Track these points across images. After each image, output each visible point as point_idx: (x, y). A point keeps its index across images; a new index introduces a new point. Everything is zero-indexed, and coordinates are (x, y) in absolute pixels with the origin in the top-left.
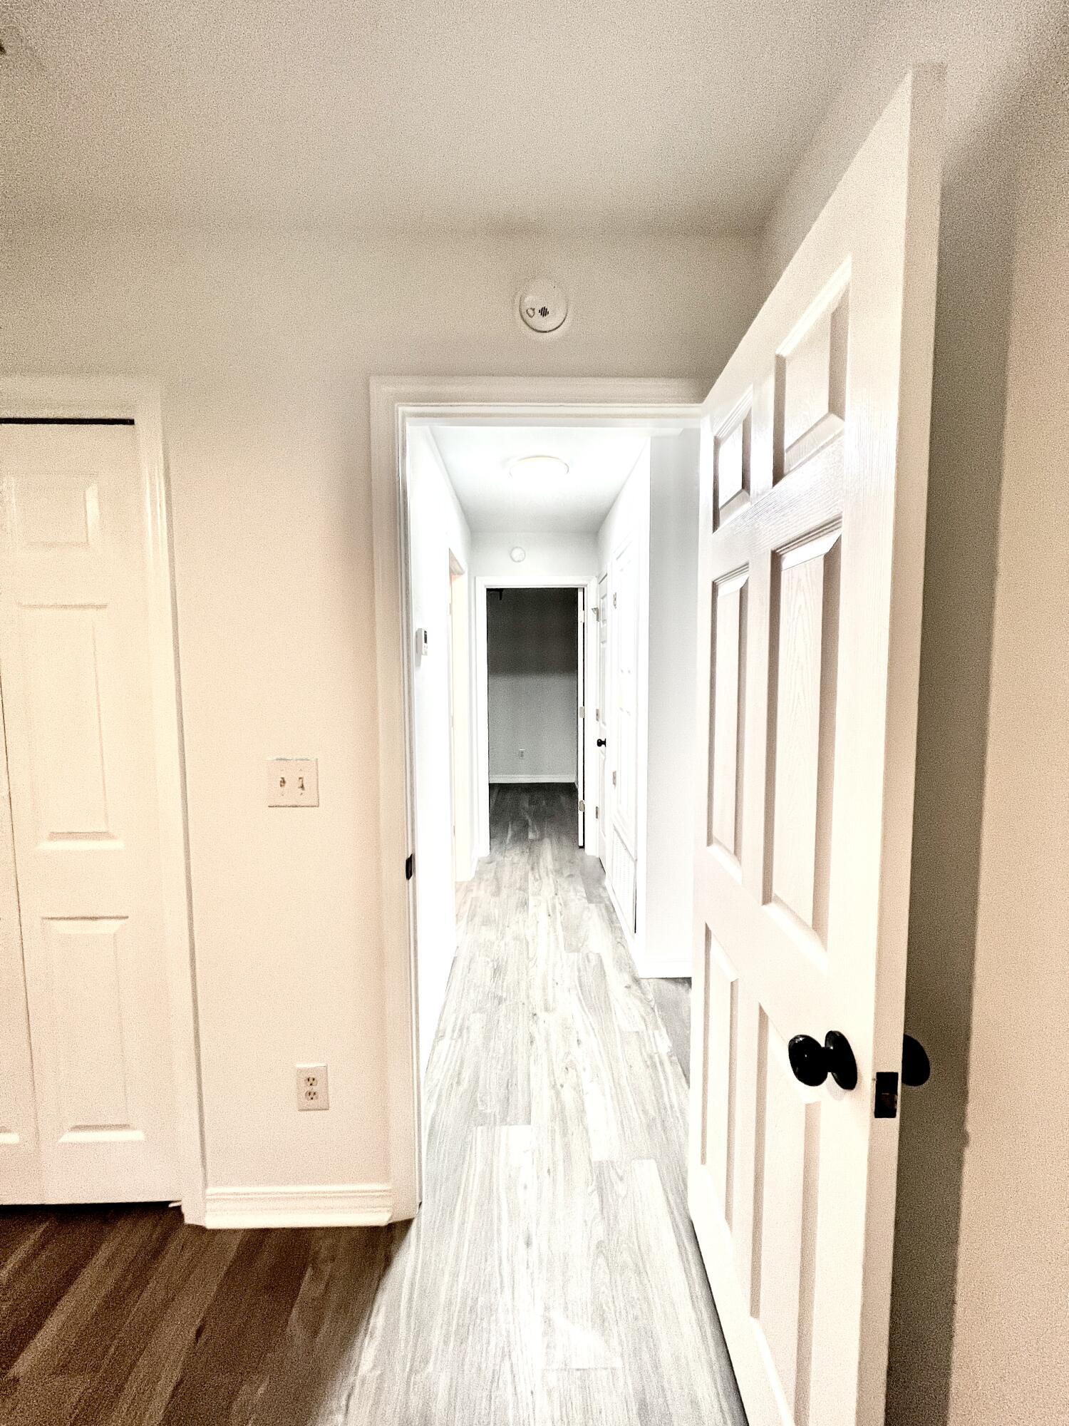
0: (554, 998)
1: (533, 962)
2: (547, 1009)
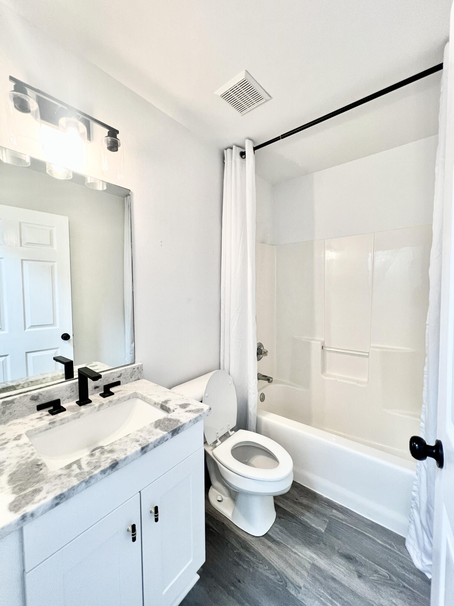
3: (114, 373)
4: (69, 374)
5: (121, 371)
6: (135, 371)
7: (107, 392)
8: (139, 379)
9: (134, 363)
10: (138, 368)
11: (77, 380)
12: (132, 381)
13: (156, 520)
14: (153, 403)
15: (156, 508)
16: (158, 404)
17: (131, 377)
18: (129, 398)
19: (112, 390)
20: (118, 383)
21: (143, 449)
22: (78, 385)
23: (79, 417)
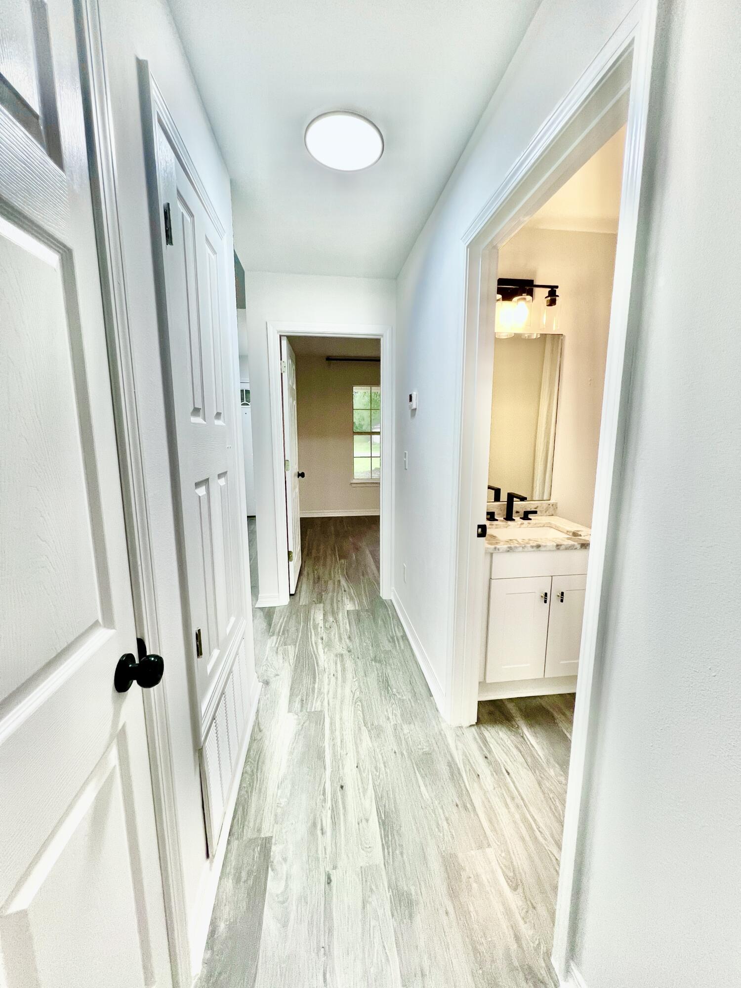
0: (336, 664)
1: (356, 697)
2: (342, 655)
3: (532, 504)
4: (497, 498)
5: (537, 504)
6: (550, 507)
7: (526, 516)
8: (553, 515)
9: (550, 500)
10: (553, 505)
11: (506, 503)
12: (546, 516)
13: (562, 601)
14: (565, 532)
15: (562, 594)
16: (570, 532)
17: (546, 512)
18: (543, 526)
19: (530, 516)
20: (535, 512)
21: (557, 545)
22: (506, 506)
23: (507, 527)
